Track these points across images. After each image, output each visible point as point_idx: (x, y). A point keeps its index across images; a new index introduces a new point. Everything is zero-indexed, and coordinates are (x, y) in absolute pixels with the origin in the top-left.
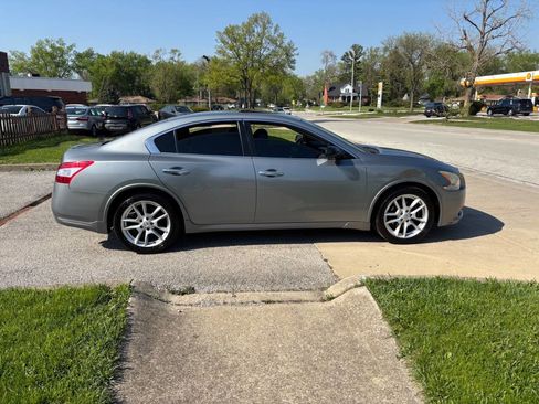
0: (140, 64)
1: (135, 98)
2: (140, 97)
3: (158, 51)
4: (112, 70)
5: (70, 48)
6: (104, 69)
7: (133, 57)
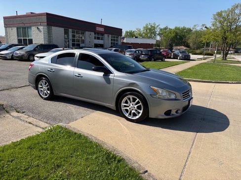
0: (186, 32)
1: (181, 47)
2: (183, 47)
3: (195, 26)
4: (173, 35)
5: (158, 26)
6: (170, 35)
7: (184, 29)
